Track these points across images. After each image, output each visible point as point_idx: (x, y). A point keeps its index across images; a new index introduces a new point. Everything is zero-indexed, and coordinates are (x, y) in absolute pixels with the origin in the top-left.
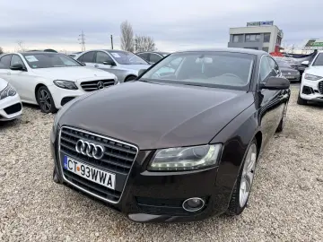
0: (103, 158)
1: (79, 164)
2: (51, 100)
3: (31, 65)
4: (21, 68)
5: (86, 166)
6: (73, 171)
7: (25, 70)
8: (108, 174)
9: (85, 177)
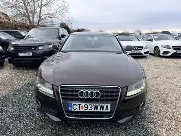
0: (100, 97)
1: (83, 105)
2: (159, 52)
3: (155, 39)
4: (151, 40)
5: (88, 104)
6: (78, 110)
7: (153, 41)
8: (105, 105)
9: (88, 110)
